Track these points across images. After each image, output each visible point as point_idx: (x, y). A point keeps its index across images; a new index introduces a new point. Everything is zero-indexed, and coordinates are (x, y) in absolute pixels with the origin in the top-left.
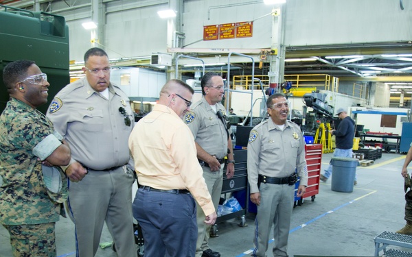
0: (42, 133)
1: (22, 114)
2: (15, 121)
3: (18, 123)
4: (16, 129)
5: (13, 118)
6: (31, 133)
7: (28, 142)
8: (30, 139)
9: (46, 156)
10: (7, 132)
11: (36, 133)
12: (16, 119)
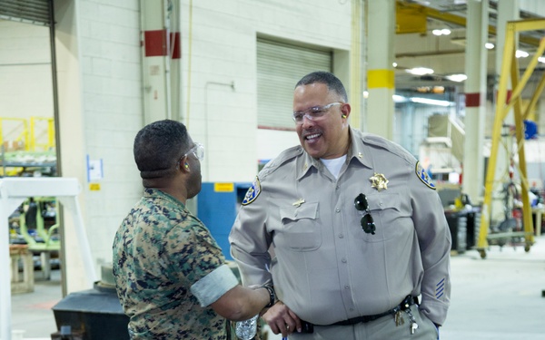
0: (208, 263)
1: (181, 224)
2: (171, 238)
3: (174, 241)
4: (170, 251)
5: (168, 231)
6: (191, 260)
7: (185, 275)
8: (189, 271)
9: (209, 302)
10: (157, 255)
11: (198, 261)
12: (170, 234)
